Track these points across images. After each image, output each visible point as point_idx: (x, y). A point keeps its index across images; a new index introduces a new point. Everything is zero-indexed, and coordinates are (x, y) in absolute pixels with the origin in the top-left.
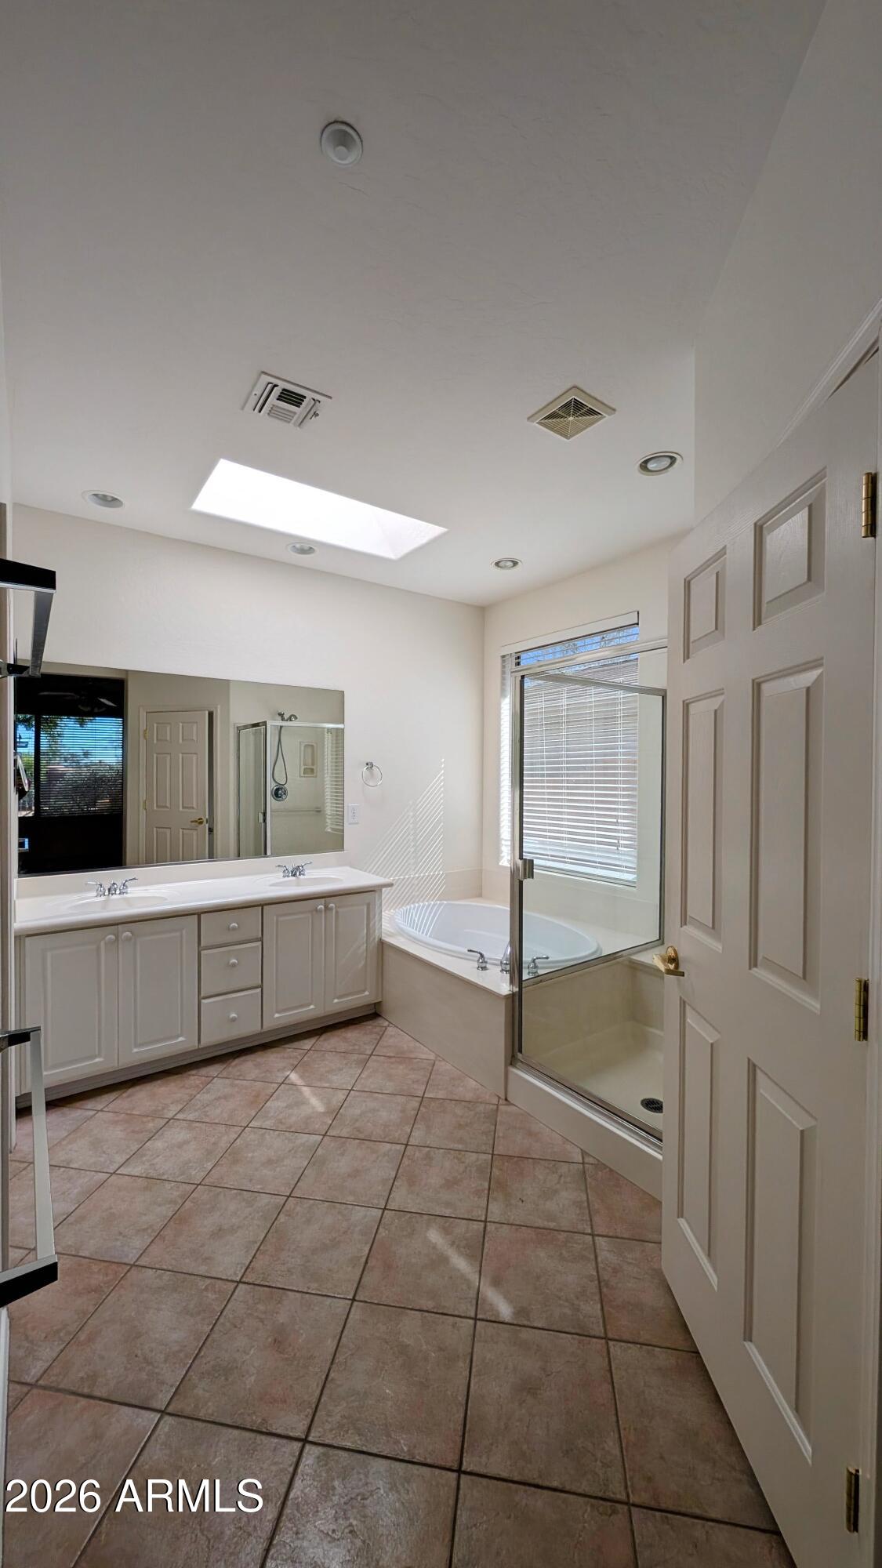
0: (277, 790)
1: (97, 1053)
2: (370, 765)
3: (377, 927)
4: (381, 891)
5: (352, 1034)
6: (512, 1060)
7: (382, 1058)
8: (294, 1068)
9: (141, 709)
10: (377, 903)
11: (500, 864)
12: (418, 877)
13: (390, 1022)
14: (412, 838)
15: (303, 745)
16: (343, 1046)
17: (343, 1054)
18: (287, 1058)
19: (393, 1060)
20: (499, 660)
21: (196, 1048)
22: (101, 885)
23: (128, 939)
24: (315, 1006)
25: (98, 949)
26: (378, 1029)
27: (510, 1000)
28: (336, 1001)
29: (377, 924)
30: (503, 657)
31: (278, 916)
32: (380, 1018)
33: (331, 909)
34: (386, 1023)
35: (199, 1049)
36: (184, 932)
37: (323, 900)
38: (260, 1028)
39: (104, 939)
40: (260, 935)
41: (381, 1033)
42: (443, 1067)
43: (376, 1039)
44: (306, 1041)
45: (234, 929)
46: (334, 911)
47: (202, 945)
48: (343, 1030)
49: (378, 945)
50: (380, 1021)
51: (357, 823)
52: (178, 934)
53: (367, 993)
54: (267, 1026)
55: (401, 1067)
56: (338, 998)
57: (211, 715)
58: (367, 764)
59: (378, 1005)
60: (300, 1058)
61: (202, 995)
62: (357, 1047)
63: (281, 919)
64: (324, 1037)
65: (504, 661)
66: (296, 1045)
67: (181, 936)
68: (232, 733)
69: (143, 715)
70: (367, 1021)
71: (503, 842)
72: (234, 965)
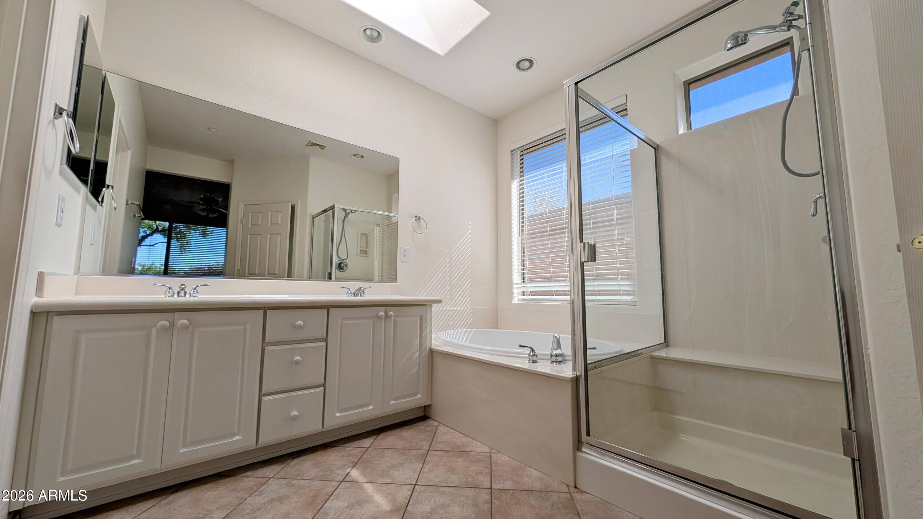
0: (340, 264)
1: (135, 453)
2: (418, 218)
3: (428, 337)
4: (431, 306)
5: (407, 433)
6: (578, 445)
7: (440, 452)
8: (355, 465)
9: (240, 203)
10: (429, 317)
11: (513, 302)
12: (453, 310)
13: (439, 423)
14: (448, 279)
15: (360, 233)
16: (400, 444)
17: (400, 451)
18: (346, 456)
19: (451, 454)
20: (510, 153)
21: (255, 448)
22: (170, 288)
23: (186, 328)
24: (373, 406)
25: (148, 337)
26: (429, 429)
27: (575, 382)
28: (392, 402)
29: (428, 334)
30: (512, 151)
31: (342, 319)
32: (429, 420)
33: (390, 317)
34: (436, 424)
35: (256, 449)
36: (248, 326)
37: (384, 308)
38: (320, 427)
39: (156, 325)
40: (325, 336)
41: (434, 431)
42: (501, 458)
43: (431, 436)
44: (364, 441)
45: (300, 327)
46: (393, 319)
47: (266, 341)
48: (398, 430)
49: (429, 352)
50: (430, 422)
51: (407, 262)
52: (242, 328)
53: (419, 396)
54: (330, 424)
55: (460, 460)
56: (394, 400)
57: (293, 208)
58: (416, 217)
59: (426, 408)
60: (360, 455)
61: (264, 391)
62: (414, 444)
63: (345, 322)
64: (380, 437)
65: (512, 155)
66: (356, 444)
67: (245, 329)
68: (308, 220)
69: (242, 206)
70: (419, 422)
71: (515, 286)
72: (297, 363)
